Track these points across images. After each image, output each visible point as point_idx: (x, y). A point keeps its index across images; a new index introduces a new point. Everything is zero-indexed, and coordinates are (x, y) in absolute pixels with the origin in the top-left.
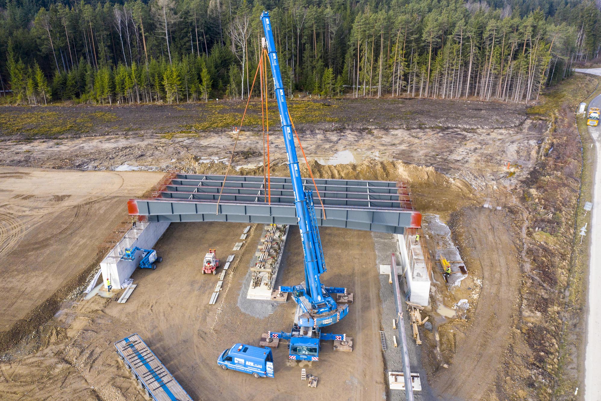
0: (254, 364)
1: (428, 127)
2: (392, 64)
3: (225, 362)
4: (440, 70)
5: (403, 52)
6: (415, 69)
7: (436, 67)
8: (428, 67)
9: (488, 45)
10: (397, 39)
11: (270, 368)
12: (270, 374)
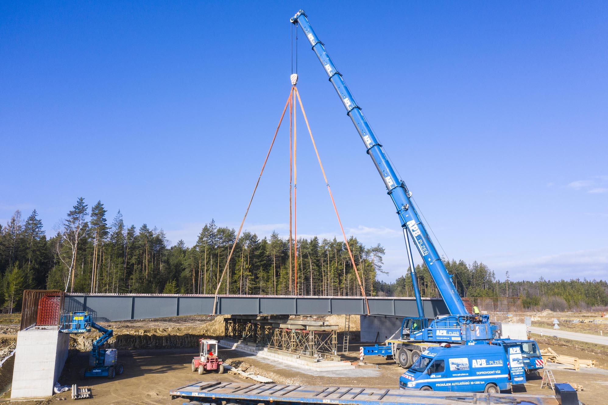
0: (488, 363)
2: (238, 279)
3: (433, 376)
4: (285, 283)
5: (247, 266)
6: (262, 284)
7: (281, 281)
8: (274, 281)
9: (324, 262)
10: (242, 253)
11: (517, 360)
12: (518, 376)
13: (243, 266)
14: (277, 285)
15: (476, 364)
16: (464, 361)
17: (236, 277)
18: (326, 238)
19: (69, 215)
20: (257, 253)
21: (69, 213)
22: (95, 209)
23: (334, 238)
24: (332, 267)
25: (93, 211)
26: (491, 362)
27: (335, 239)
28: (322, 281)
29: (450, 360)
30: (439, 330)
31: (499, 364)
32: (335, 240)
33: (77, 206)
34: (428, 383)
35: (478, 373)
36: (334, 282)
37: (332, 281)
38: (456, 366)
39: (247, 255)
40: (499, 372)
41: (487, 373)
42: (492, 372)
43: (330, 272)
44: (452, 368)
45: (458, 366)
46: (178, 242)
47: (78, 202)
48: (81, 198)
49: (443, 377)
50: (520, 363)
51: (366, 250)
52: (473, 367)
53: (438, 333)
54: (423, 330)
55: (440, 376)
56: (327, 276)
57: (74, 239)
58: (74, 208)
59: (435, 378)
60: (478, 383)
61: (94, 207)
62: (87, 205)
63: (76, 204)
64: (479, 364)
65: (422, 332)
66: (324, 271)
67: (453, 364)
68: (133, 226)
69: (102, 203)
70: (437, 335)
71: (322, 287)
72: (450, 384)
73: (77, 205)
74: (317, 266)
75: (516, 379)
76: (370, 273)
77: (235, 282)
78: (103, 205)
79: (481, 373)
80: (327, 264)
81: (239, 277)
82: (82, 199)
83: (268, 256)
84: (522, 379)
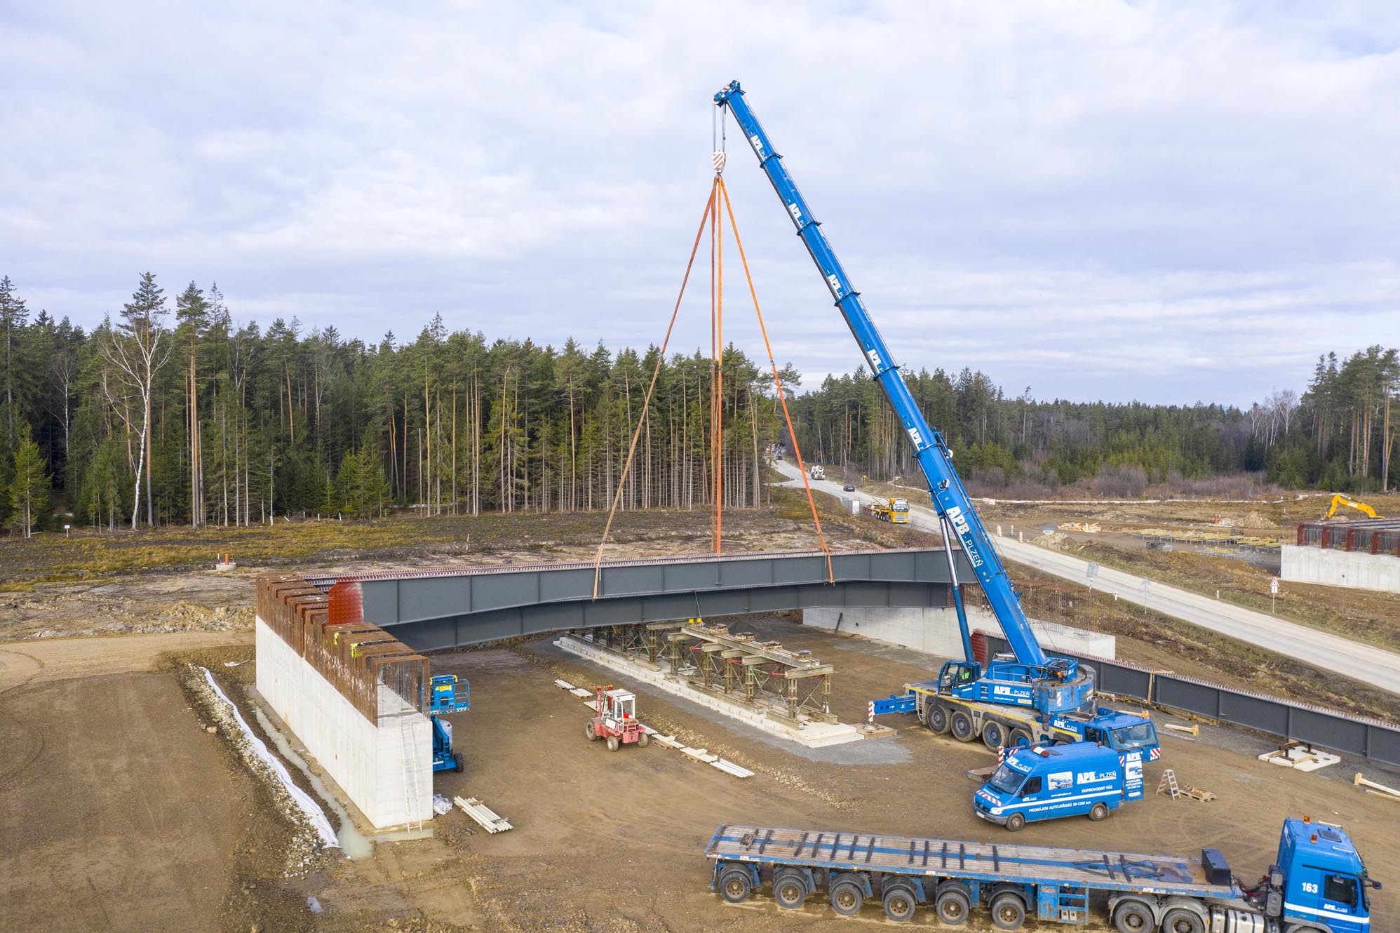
0: (1097, 776)
1: (654, 537)
2: (496, 442)
3: (1024, 800)
4: (594, 450)
5: (515, 415)
6: (544, 452)
7: (586, 445)
8: (570, 445)
9: (673, 403)
10: (502, 388)
11: (1135, 769)
12: (1134, 790)
13: (506, 415)
14: (577, 453)
15: (1082, 779)
16: (1068, 775)
17: (491, 438)
18: (680, 352)
19: (125, 314)
20: (534, 386)
21: (126, 310)
22: (184, 301)
23: (696, 352)
24: (693, 414)
25: (180, 305)
26: (1101, 775)
27: (698, 353)
28: (669, 443)
29: (1049, 775)
30: (1000, 685)
31: (1112, 776)
32: (698, 355)
33: (140, 292)
34: (1019, 808)
35: (1083, 791)
36: (696, 446)
37: (692, 443)
38: (1056, 783)
39: (514, 392)
40: (1110, 787)
41: (1094, 789)
42: (1102, 788)
43: (687, 425)
44: (1052, 786)
45: (1059, 783)
46: (325, 331)
47: (141, 284)
48: (148, 274)
49: (1038, 800)
50: (1139, 774)
51: (760, 375)
52: (1078, 783)
53: (997, 690)
54: (973, 683)
55: (1035, 799)
56: (680, 432)
57: (142, 368)
58: (135, 297)
59: (1029, 802)
60: (1083, 803)
61: (181, 296)
62: (161, 291)
63: (137, 288)
64: (1086, 778)
65: (971, 686)
66: (674, 421)
67: (1052, 781)
68: (252, 323)
69: (198, 288)
70: (995, 692)
71: (669, 455)
72: (1047, 808)
73: (141, 290)
74: (659, 409)
75: (1131, 795)
76: (769, 424)
77: (490, 448)
78: (201, 291)
79: (1087, 790)
80: (681, 406)
81: (497, 438)
82: (149, 278)
83: (559, 392)
84: (1138, 793)
